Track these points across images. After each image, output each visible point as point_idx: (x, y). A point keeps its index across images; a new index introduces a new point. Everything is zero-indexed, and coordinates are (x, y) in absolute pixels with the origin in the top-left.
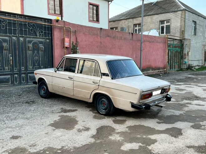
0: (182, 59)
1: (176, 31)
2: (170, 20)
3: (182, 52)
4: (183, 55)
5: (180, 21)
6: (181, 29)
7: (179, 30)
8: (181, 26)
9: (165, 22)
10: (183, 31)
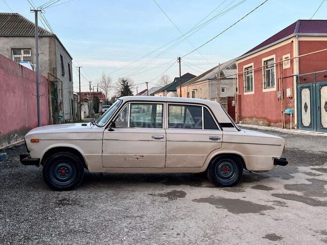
0: (56, 111)
1: (43, 68)
2: (30, 49)
3: (55, 101)
4: (57, 106)
5: (48, 52)
6: (51, 65)
7: (48, 67)
8: (50, 60)
9: (22, 51)
10: (54, 68)
